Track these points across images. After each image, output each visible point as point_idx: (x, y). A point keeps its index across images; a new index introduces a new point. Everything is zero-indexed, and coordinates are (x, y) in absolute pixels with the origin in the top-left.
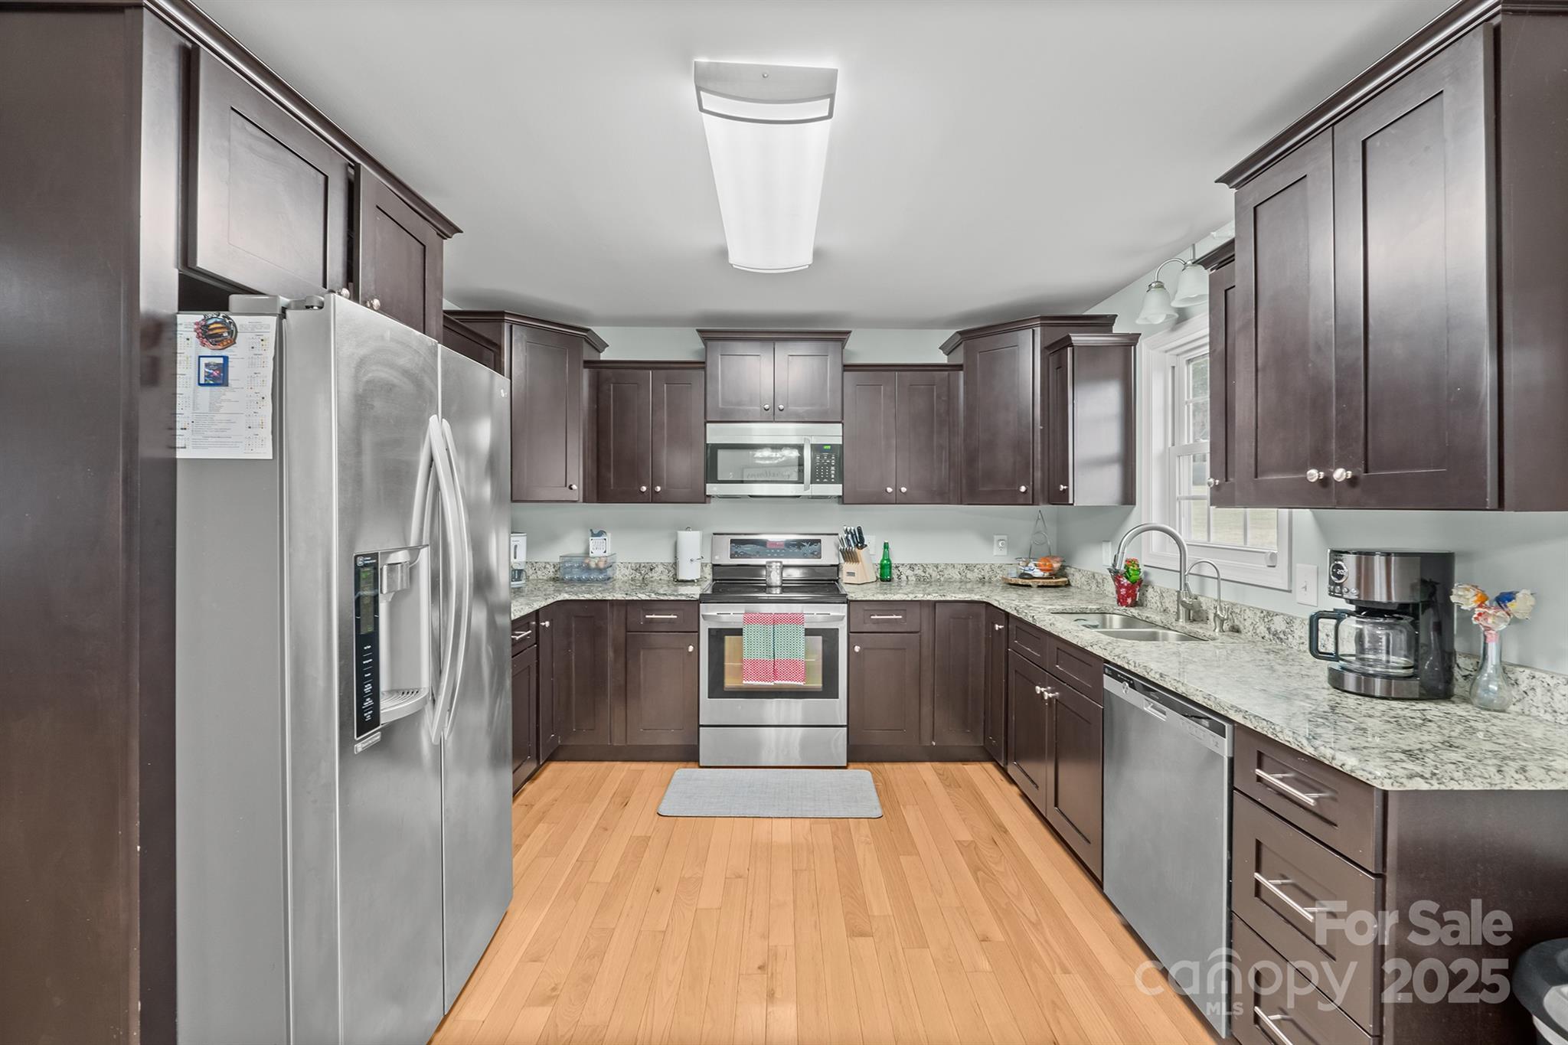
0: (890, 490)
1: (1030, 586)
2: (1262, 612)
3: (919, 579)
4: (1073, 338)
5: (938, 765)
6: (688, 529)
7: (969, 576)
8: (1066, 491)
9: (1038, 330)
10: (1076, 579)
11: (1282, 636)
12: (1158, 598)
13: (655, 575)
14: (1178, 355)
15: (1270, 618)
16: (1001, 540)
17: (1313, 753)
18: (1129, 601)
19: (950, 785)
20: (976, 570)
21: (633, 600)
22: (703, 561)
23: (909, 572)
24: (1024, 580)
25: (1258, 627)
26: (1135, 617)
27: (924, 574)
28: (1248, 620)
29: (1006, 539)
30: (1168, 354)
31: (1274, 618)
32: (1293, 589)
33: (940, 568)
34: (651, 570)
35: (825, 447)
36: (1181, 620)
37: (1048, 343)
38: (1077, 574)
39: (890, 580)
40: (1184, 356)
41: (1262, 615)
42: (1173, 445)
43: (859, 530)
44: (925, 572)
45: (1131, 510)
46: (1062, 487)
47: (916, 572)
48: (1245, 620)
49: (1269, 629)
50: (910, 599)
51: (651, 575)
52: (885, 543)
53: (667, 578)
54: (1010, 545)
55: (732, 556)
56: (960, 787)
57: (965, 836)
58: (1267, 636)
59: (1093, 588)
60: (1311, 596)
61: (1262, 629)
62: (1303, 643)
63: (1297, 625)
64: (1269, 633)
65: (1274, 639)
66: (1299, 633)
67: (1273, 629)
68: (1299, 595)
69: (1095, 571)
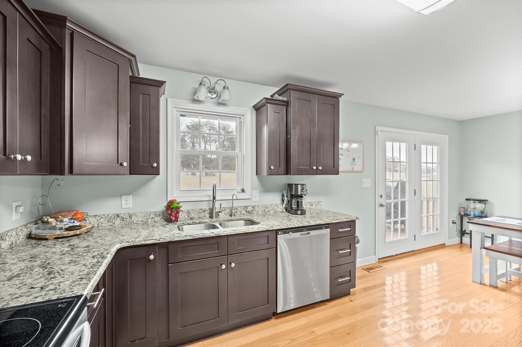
2: (244, 207)
11: (251, 212)
14: (177, 111)
15: (246, 208)
25: (242, 212)
30: (175, 109)
31: (248, 207)
32: (251, 198)
36: (214, 218)
46: (156, 165)
49: (246, 211)
58: (246, 213)
60: (257, 199)
61: (244, 212)
62: (258, 212)
63: (256, 207)
64: (246, 212)
65: (248, 214)
66: (257, 209)
67: (248, 211)
68: (254, 199)
69: (117, 213)
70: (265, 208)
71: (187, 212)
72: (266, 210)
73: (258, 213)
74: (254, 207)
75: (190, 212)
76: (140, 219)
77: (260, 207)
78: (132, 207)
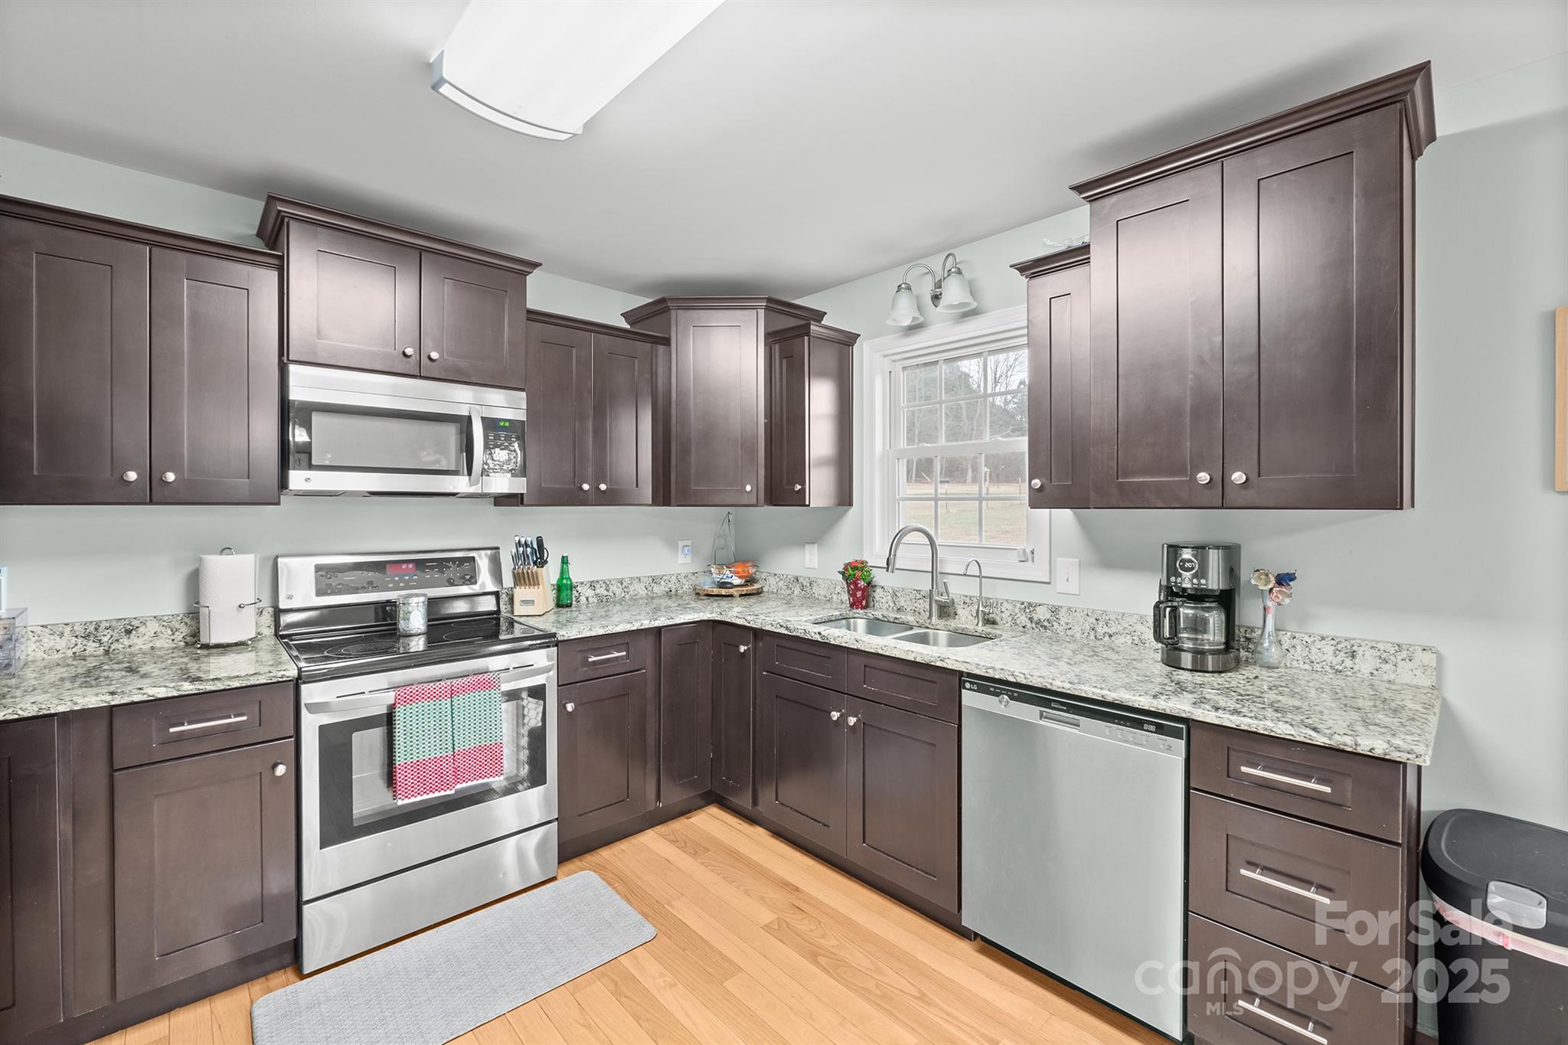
0: (586, 487)
1: (731, 596)
2: (1023, 604)
3: (601, 599)
4: (812, 327)
5: (660, 829)
6: (226, 550)
7: (656, 590)
8: (802, 491)
9: (762, 312)
10: (770, 584)
11: (1046, 624)
12: (889, 598)
13: (139, 642)
14: (893, 361)
15: (1032, 609)
16: (686, 546)
17: (1328, 742)
18: (864, 603)
19: (696, 852)
20: (662, 582)
21: (133, 703)
22: (260, 605)
23: (590, 593)
24: (727, 590)
25: (1018, 618)
26: (878, 619)
27: (606, 593)
28: (1006, 612)
29: (690, 545)
30: (885, 359)
31: (1037, 608)
32: (1052, 581)
33: (624, 584)
34: (128, 632)
35: (502, 424)
36: (934, 618)
37: (770, 330)
38: (771, 578)
39: (569, 606)
40: (900, 362)
41: (1023, 606)
42: (890, 448)
43: (540, 541)
44: (608, 591)
45: (848, 510)
46: (798, 487)
47: (598, 591)
48: (1002, 612)
49: (1031, 619)
50: (635, 629)
51: (127, 642)
52: (563, 557)
53: (169, 644)
54: (695, 552)
55: (320, 593)
56: (709, 850)
57: (767, 916)
58: (1029, 625)
59: (797, 592)
60: (1073, 587)
61: (1023, 619)
62: (1070, 629)
63: (1062, 613)
64: (1031, 622)
65: (1037, 627)
66: (1066, 620)
67: (1035, 619)
68: (1060, 585)
69: (797, 574)
70: (1094, 621)
71: (891, 592)
72: (1100, 630)
73: (1068, 632)
74: (1055, 610)
75: (898, 594)
76: (823, 593)
77: (1077, 614)
78: (817, 567)
